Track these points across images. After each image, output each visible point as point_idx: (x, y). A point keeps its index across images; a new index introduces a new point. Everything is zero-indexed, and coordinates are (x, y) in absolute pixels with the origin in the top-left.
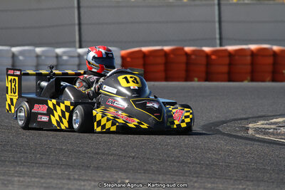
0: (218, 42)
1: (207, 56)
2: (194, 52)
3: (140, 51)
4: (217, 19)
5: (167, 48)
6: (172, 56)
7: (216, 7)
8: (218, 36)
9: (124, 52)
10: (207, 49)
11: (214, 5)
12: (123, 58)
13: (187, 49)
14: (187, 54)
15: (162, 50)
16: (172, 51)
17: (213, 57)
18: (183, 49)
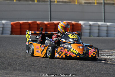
0: (49, 19)
1: (46, 25)
2: (41, 23)
3: (19, 23)
4: (49, 10)
5: (30, 22)
6: (32, 25)
7: (49, 5)
8: (49, 17)
9: (12, 23)
10: (46, 22)
11: (48, 4)
12: (12, 25)
13: (38, 22)
14: (38, 24)
15: (28, 22)
16: (32, 23)
17: (48, 26)
18: (36, 22)
